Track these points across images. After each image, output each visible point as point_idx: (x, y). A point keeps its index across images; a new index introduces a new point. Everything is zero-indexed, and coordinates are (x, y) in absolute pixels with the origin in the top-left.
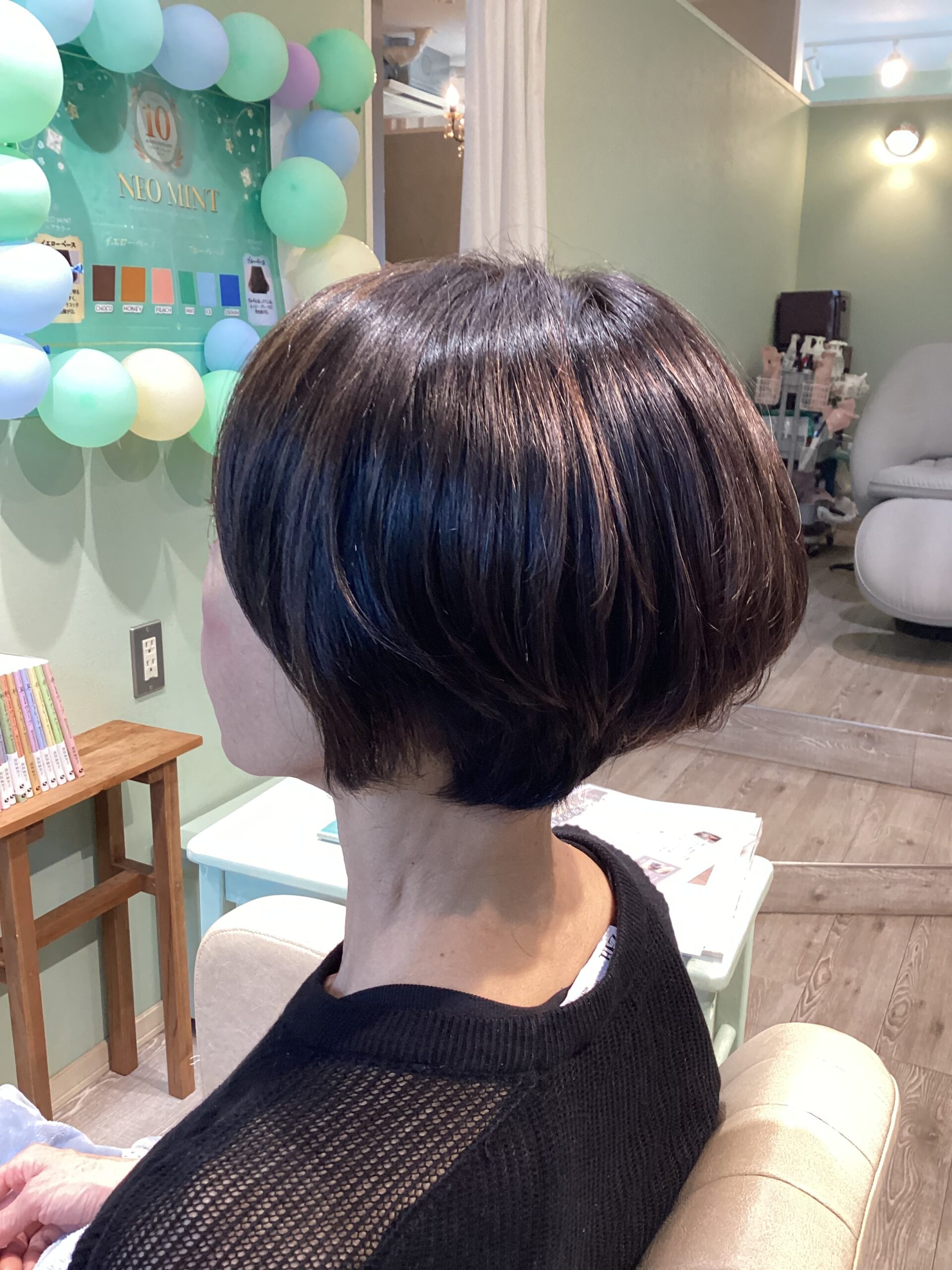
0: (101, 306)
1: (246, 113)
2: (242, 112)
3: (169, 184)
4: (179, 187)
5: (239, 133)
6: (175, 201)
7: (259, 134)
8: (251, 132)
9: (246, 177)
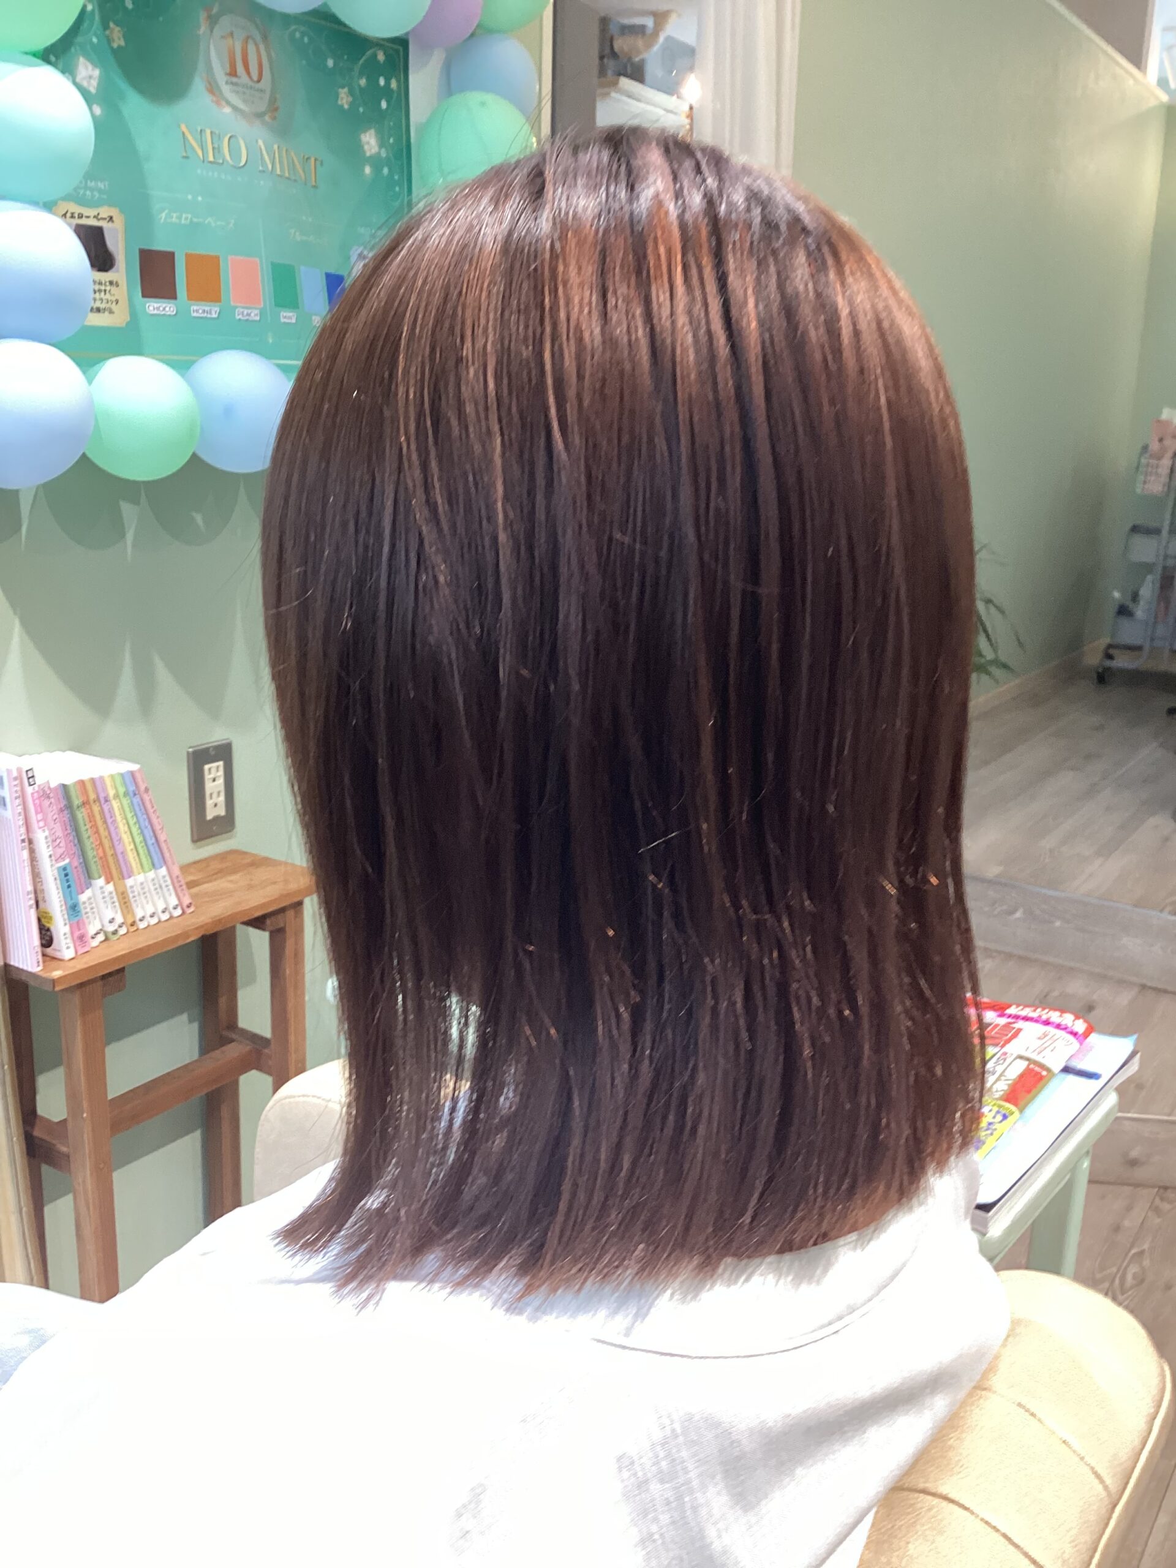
0: (156, 305)
1: (375, 56)
2: (369, 53)
3: (260, 142)
4: (276, 147)
5: (363, 82)
6: (270, 166)
7: (394, 84)
8: (382, 82)
9: (370, 142)
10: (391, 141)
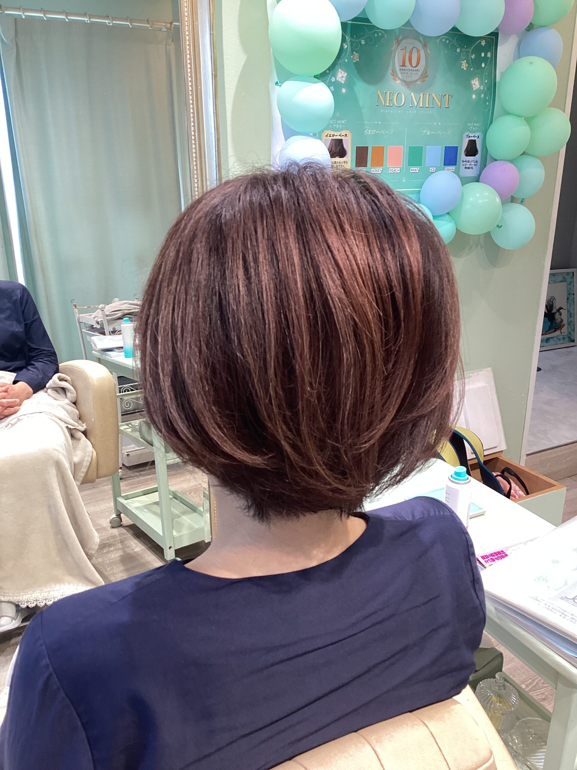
1: (480, 43)
2: (477, 42)
3: (413, 95)
5: (473, 57)
6: (416, 104)
7: (489, 55)
8: (483, 55)
9: (476, 83)
10: (486, 81)
